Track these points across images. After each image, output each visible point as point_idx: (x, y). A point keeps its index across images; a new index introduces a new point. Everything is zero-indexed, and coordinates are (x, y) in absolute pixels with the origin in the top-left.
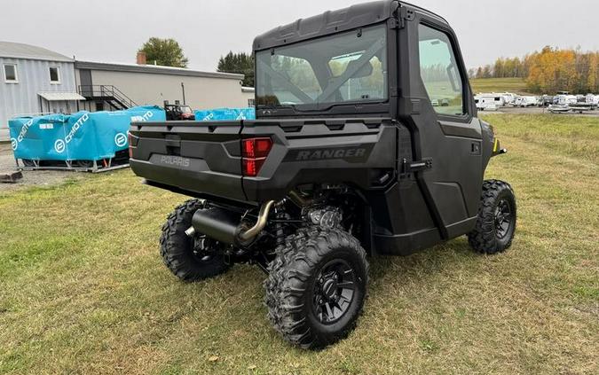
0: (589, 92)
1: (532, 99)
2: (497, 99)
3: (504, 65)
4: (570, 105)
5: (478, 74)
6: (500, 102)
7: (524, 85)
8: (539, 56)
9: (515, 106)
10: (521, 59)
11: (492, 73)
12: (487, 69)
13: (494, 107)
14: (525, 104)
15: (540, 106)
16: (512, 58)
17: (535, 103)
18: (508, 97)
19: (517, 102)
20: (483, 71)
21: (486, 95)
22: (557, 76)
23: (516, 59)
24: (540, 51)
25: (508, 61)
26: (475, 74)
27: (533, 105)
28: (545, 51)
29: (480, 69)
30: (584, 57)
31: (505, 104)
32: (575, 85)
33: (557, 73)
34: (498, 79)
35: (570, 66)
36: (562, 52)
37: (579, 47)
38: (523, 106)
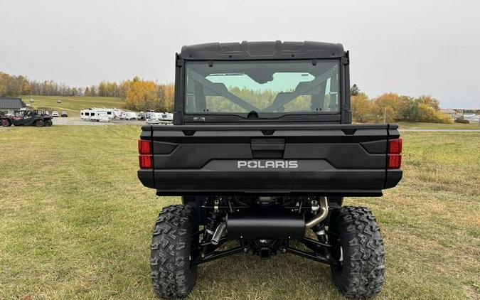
0: (166, 111)
1: (133, 114)
2: (109, 113)
3: (106, 87)
4: (159, 120)
5: (86, 93)
6: (112, 116)
7: (125, 103)
8: (132, 84)
9: (122, 119)
10: (118, 84)
11: (97, 92)
12: (93, 89)
13: (107, 119)
14: (129, 118)
15: (139, 119)
16: (112, 82)
17: (136, 117)
18: (117, 112)
19: (123, 116)
20: (90, 90)
21: (100, 109)
22: (146, 99)
23: (115, 84)
24: (132, 80)
25: (109, 84)
26: (83, 92)
27: (134, 119)
28: (135, 80)
29: (87, 88)
30: (161, 87)
31: (115, 117)
32: (157, 106)
33: (146, 97)
34: (103, 98)
35: (153, 93)
36: (147, 82)
37: (157, 81)
38: (127, 119)
